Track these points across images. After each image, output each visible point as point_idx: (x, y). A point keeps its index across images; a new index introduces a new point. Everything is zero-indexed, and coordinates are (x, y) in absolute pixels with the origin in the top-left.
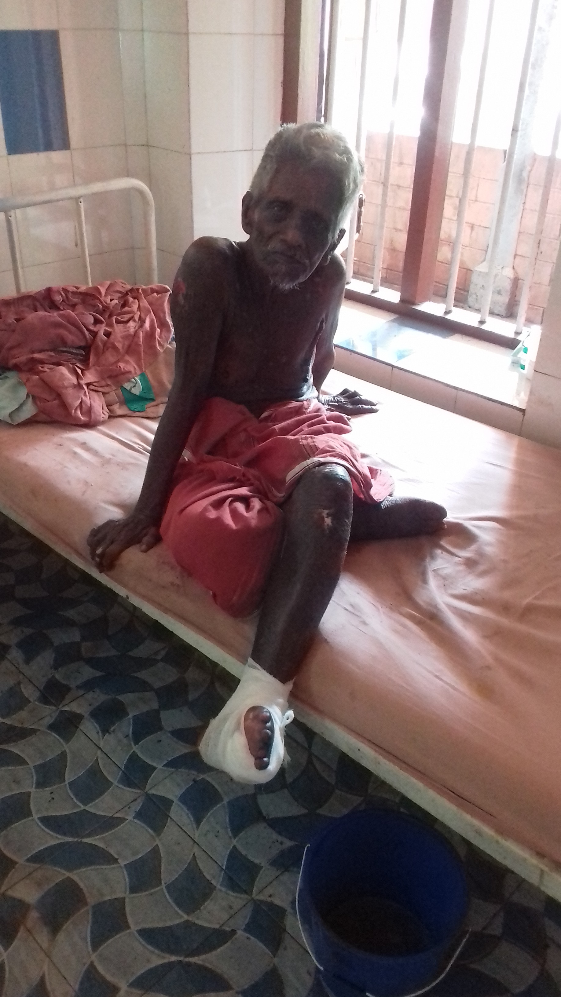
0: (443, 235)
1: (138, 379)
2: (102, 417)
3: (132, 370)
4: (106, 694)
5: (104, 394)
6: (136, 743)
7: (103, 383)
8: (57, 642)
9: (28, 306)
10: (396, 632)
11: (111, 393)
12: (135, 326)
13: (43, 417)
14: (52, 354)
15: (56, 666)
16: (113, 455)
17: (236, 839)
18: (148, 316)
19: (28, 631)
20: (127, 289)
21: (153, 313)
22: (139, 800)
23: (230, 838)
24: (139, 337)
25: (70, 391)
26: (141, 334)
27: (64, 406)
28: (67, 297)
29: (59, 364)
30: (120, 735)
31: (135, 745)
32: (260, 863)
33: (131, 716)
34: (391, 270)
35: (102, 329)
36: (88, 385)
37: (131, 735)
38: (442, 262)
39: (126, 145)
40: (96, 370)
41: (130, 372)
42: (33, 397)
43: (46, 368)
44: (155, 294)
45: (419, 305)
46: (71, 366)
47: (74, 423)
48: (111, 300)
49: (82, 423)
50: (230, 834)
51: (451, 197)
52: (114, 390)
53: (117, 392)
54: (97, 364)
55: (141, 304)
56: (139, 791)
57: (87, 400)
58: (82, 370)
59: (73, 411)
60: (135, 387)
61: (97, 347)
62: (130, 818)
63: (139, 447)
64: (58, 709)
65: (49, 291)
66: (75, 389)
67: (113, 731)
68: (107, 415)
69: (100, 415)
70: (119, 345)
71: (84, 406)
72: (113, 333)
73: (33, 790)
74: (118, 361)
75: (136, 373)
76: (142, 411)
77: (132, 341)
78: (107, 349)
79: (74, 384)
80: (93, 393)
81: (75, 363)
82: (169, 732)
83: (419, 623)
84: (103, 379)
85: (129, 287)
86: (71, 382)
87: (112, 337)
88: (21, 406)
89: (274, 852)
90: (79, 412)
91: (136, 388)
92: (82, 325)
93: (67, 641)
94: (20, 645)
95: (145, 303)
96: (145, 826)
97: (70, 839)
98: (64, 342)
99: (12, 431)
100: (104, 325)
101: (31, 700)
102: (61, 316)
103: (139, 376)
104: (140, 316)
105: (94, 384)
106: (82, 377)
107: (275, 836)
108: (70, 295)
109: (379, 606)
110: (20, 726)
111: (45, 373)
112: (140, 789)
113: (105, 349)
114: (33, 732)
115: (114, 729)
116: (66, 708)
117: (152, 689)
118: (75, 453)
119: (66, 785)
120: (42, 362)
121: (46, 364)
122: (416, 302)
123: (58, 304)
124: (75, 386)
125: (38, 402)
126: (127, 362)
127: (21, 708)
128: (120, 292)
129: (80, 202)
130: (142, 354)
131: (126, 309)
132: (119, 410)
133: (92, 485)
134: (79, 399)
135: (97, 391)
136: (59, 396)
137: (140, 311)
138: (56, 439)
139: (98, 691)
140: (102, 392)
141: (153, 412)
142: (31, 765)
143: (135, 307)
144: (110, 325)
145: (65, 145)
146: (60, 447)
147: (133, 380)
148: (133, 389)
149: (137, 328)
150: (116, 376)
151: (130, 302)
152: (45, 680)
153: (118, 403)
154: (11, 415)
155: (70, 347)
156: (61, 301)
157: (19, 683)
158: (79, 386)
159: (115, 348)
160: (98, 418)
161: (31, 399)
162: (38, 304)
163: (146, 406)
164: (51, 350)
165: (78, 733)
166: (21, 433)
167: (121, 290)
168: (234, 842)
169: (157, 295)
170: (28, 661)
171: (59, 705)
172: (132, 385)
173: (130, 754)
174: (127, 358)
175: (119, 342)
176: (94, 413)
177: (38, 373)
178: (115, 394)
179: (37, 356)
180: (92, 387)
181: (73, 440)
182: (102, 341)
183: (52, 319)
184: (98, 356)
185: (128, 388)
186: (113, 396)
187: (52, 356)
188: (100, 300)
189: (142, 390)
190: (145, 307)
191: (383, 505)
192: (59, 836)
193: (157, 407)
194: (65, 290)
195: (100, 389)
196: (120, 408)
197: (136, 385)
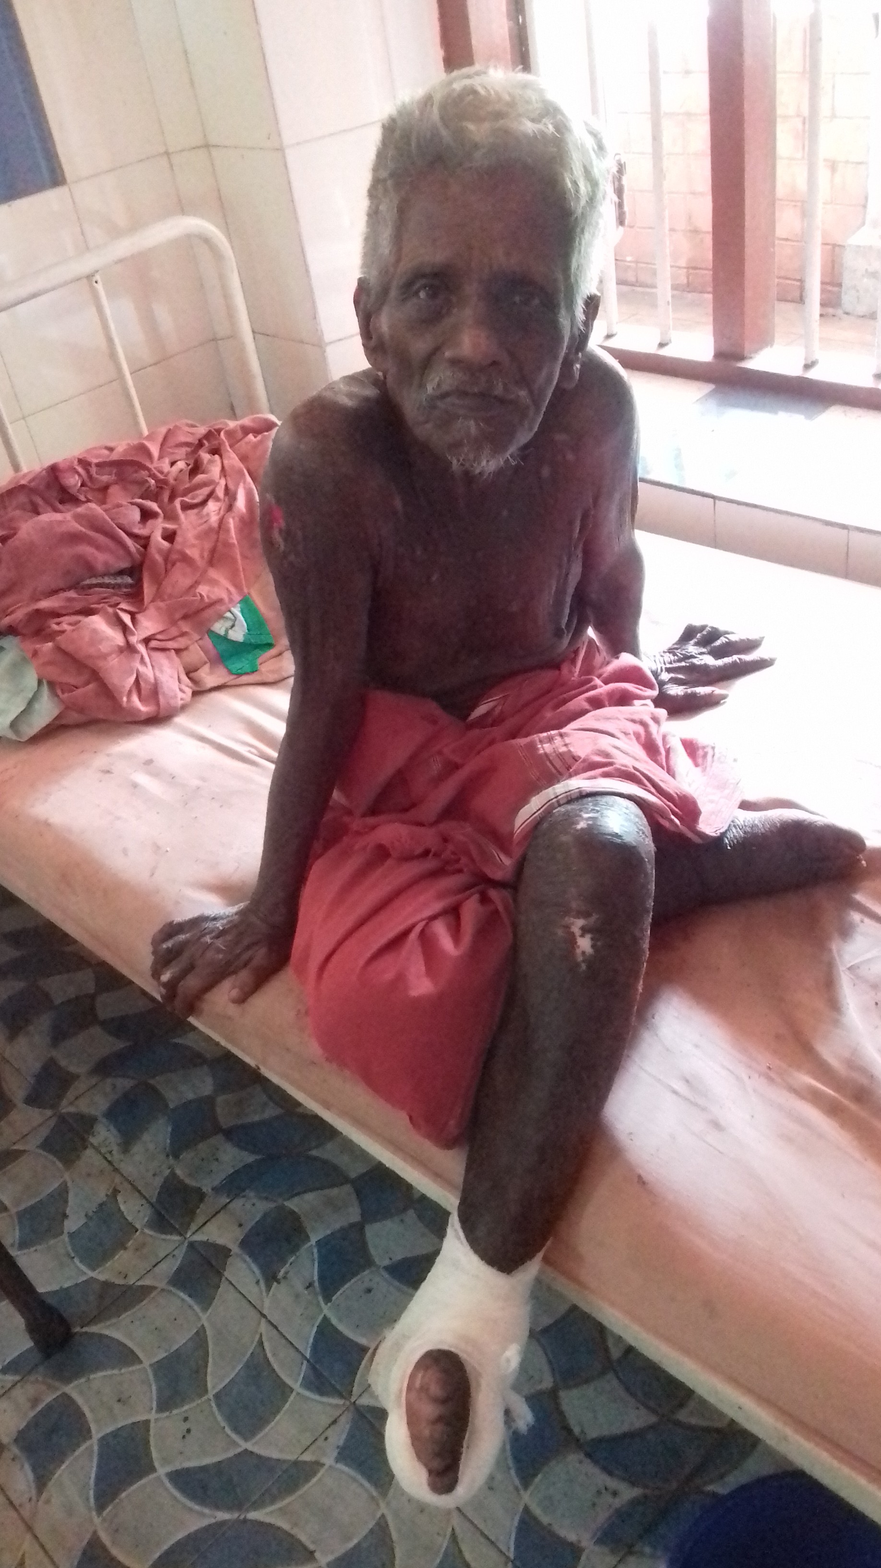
0: (781, 190)
1: (237, 611)
2: (179, 699)
3: (224, 596)
4: (266, 1198)
5: (178, 651)
6: (328, 1298)
7: (174, 631)
8: (173, 1099)
9: (22, 507)
10: (788, 1139)
11: (191, 648)
12: (220, 509)
13: (74, 717)
14: (72, 594)
15: (175, 1152)
16: (203, 779)
17: (529, 1492)
18: (241, 485)
19: (124, 1084)
20: (199, 436)
21: (249, 475)
22: (343, 1419)
23: (517, 1489)
24: (228, 531)
25: (114, 661)
26: (232, 523)
27: (107, 692)
28: (90, 477)
29: (88, 612)
30: (299, 1286)
31: (326, 1304)
32: (579, 1541)
33: (313, 1241)
34: (695, 268)
35: (156, 529)
36: (146, 641)
37: (316, 1284)
38: (787, 240)
39: (167, 154)
40: (158, 609)
41: (220, 601)
42: (52, 685)
43: (65, 624)
44: (251, 436)
45: (751, 358)
46: (110, 610)
47: (129, 719)
48: (173, 464)
49: (142, 718)
50: (517, 1482)
51: (786, 117)
52: (195, 639)
53: (200, 642)
54: (158, 596)
55: (226, 462)
56: (341, 1402)
57: (147, 672)
58: (133, 615)
59: (125, 699)
60: (233, 629)
61: (154, 562)
62: (329, 1460)
63: (249, 752)
64: (185, 1238)
65: (54, 470)
66: (122, 656)
67: (285, 1278)
68: (189, 692)
69: (175, 697)
70: (193, 553)
71: (142, 684)
72: (179, 533)
73: (153, 1416)
74: (197, 583)
75: (231, 600)
76: (253, 672)
77: (217, 541)
78: (173, 564)
79: (118, 646)
80: (159, 657)
81: (118, 604)
82: (386, 1268)
83: (833, 1110)
84: (174, 623)
85: (202, 430)
86: (112, 643)
87: (179, 539)
88: (30, 703)
89: (602, 1516)
90: (135, 699)
91: (235, 628)
92: (120, 530)
93: (191, 1096)
94: (111, 1114)
95: (232, 459)
96: (359, 1477)
97: (223, 1516)
98: (90, 569)
99: (23, 755)
100: (160, 520)
101: (138, 1226)
102: (78, 518)
103: (239, 605)
104: (226, 485)
105: (159, 637)
106: (134, 629)
107: (602, 1479)
108: (93, 470)
109: (743, 1073)
110: (121, 1282)
111: (64, 635)
112: (341, 1396)
113: (169, 566)
114: (146, 1291)
115: (287, 1273)
116: (199, 1237)
117: (346, 1180)
118: (135, 786)
119: (211, 1400)
120: (56, 614)
121: (65, 615)
122: (746, 353)
123: (73, 491)
124: (121, 650)
125: (59, 692)
126: (213, 583)
127: (122, 1245)
128: (187, 444)
129: (96, 282)
130: (239, 561)
131: (200, 477)
132: (209, 677)
133: (167, 851)
134: (132, 674)
135: (163, 650)
136: (95, 676)
137: (225, 476)
138: (100, 761)
139: (252, 1194)
140: (174, 649)
141: (273, 672)
142: (146, 1363)
143: (215, 471)
144: (170, 516)
145: (56, 178)
146: (108, 775)
147: (228, 614)
148: (230, 632)
149: (222, 512)
150: (198, 612)
151: (205, 462)
152: (158, 1182)
153: (205, 663)
154: (14, 725)
155: (103, 575)
156: (79, 485)
157: (116, 1192)
158: (129, 649)
159: (186, 559)
160: (172, 702)
161: (45, 689)
162: (39, 501)
163: (258, 661)
164: (70, 588)
165: (224, 1286)
166: (39, 753)
167: (189, 439)
168: (526, 1497)
169: (255, 437)
170: (126, 1146)
171: (186, 1233)
172: (229, 624)
173: (317, 1324)
174: (213, 573)
175: (193, 546)
176: (164, 694)
177: (52, 636)
178: (198, 647)
179: (45, 604)
180: (154, 644)
181: (129, 757)
182: (160, 551)
183: (64, 528)
184: (158, 582)
185: (222, 633)
186: (196, 654)
187: (70, 600)
188: (149, 470)
189: (247, 631)
190: (232, 467)
191: (727, 838)
192: (206, 1511)
193: (280, 656)
194: (84, 463)
195: (171, 644)
196: (211, 673)
197: (236, 623)
